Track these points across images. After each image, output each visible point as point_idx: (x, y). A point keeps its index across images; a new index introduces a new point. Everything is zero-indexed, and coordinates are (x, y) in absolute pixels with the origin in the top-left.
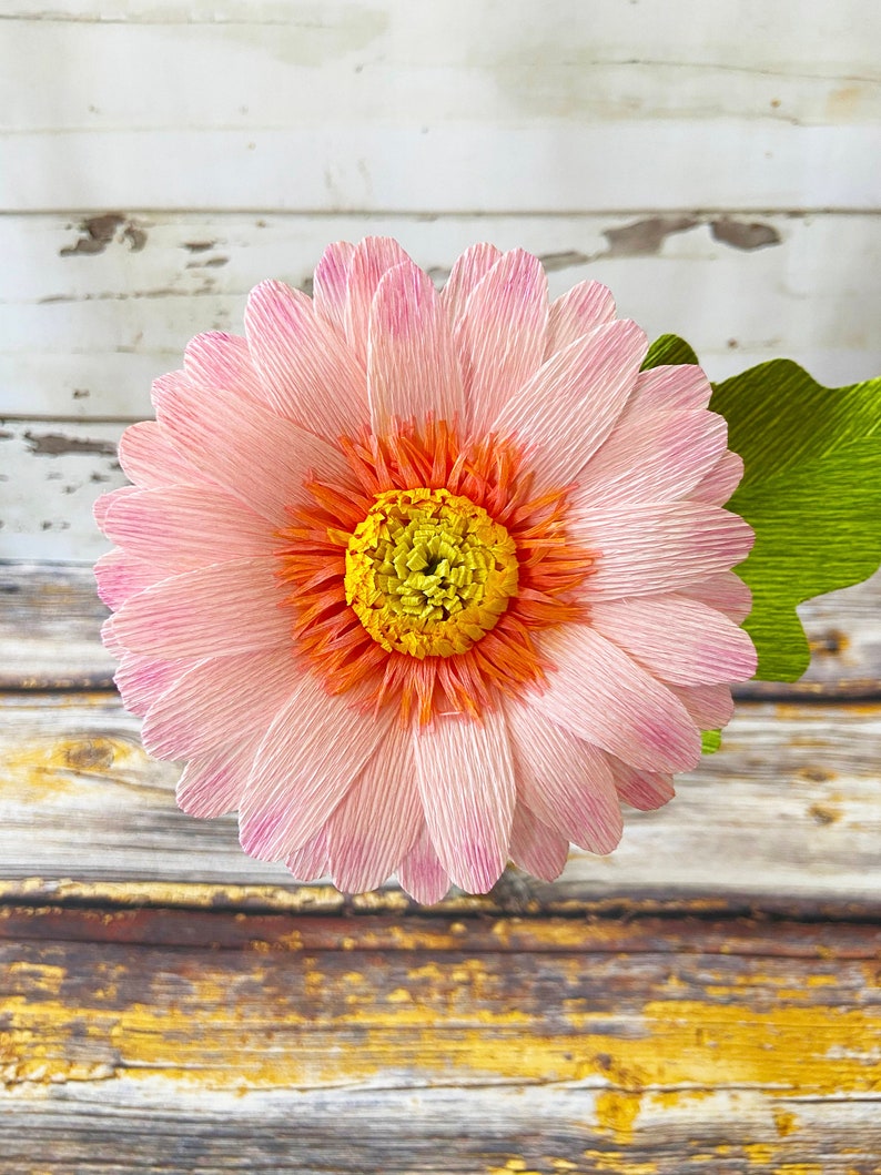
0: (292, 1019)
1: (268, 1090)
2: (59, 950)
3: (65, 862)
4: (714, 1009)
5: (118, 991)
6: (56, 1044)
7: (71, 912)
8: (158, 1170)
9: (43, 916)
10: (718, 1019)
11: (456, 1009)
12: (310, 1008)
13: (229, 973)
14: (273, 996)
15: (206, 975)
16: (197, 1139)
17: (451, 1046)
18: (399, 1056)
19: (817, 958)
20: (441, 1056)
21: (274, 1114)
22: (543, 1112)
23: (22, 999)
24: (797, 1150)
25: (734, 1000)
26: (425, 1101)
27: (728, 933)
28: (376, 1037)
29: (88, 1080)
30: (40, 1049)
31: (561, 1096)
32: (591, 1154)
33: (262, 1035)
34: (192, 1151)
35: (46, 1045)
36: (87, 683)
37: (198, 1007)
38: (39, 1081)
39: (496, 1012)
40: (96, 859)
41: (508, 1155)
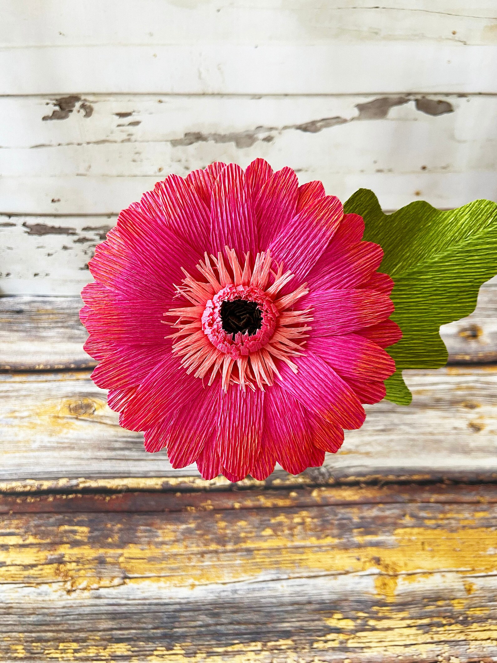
0: (213, 547)
1: (206, 585)
2: (84, 517)
3: (79, 468)
4: (429, 531)
5: (119, 538)
6: (90, 569)
7: (87, 496)
8: (155, 631)
9: (72, 499)
10: (432, 537)
11: (297, 538)
12: (222, 540)
13: (176, 525)
14: (202, 535)
15: (164, 526)
16: (173, 613)
17: (298, 557)
18: (271, 563)
19: (478, 502)
20: (293, 562)
21: (211, 597)
22: (349, 588)
23: (68, 546)
24: (476, 601)
25: (438, 526)
26: (288, 586)
27: (433, 492)
28: (258, 554)
29: (111, 587)
30: (82, 572)
31: (357, 580)
32: (375, 608)
33: (199, 556)
34: (172, 620)
35: (85, 569)
36: (73, 366)
37: (163, 543)
38: (84, 589)
39: (319, 538)
40: (95, 467)
41: (334, 611)
